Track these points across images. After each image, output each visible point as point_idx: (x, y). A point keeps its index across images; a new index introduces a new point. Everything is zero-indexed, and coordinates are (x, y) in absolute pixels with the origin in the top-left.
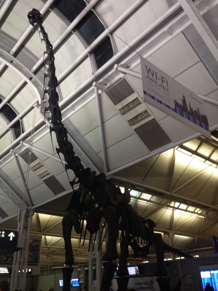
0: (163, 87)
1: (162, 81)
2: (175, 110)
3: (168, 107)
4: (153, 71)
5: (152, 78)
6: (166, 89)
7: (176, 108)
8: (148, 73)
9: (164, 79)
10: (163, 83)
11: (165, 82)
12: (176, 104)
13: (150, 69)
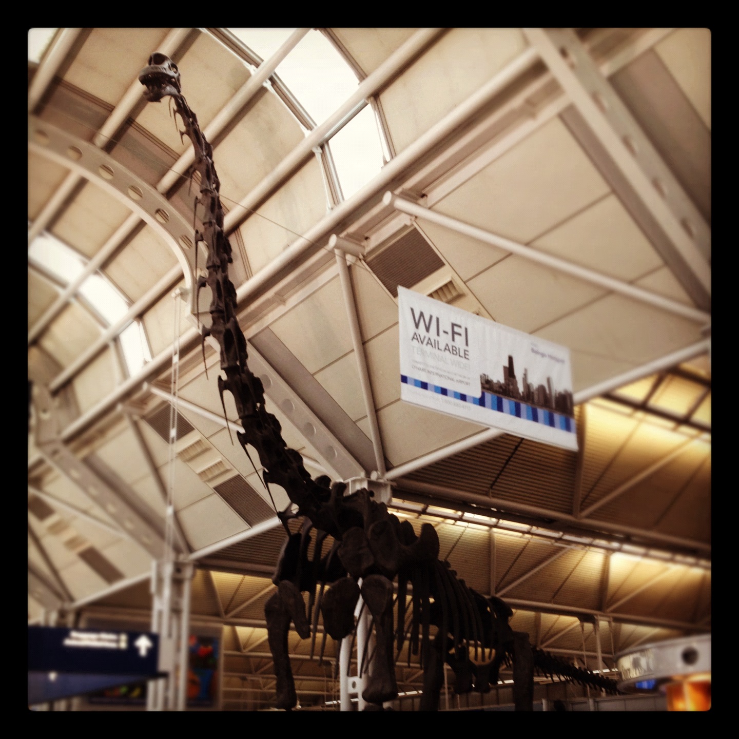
0: (454, 351)
1: (454, 333)
2: (481, 402)
3: (463, 397)
4: (431, 317)
5: (425, 337)
6: (462, 354)
7: (483, 394)
8: (417, 325)
9: (460, 327)
10: (453, 339)
11: (460, 334)
12: (487, 385)
13: (422, 314)
